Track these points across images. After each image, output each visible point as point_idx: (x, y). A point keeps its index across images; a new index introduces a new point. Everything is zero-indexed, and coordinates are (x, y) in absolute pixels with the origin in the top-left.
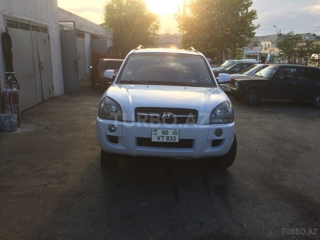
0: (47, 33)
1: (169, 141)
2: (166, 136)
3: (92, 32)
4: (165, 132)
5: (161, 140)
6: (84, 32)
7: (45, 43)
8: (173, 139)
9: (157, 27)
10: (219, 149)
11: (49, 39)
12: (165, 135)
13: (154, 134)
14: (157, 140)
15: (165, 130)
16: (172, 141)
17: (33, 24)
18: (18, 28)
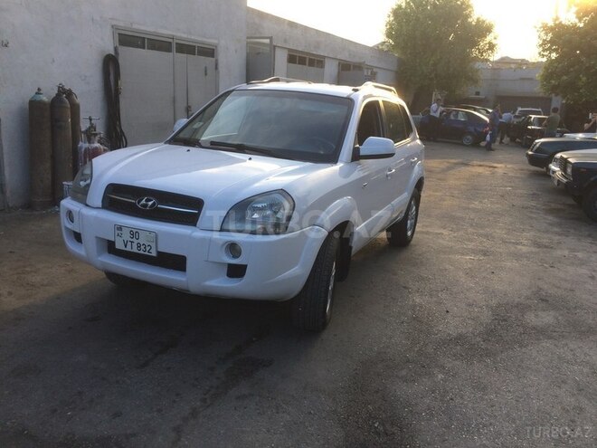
0: (213, 56)
1: (141, 252)
2: (136, 241)
3: (344, 56)
4: (134, 233)
5: (128, 249)
6: (324, 57)
7: (206, 74)
8: (148, 248)
9: (492, 47)
10: (236, 284)
11: (216, 68)
12: (134, 240)
13: (118, 235)
14: (122, 248)
15: (134, 231)
16: (146, 253)
17: (178, 41)
18: (144, 48)
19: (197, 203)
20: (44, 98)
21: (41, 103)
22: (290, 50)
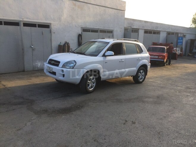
0: (112, 33)
3: (169, 30)
11: (113, 36)
13: (48, 68)
17: (100, 30)
18: (90, 32)
19: (59, 62)
20: (61, 44)
21: (61, 45)
22: (145, 29)
